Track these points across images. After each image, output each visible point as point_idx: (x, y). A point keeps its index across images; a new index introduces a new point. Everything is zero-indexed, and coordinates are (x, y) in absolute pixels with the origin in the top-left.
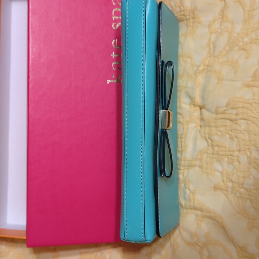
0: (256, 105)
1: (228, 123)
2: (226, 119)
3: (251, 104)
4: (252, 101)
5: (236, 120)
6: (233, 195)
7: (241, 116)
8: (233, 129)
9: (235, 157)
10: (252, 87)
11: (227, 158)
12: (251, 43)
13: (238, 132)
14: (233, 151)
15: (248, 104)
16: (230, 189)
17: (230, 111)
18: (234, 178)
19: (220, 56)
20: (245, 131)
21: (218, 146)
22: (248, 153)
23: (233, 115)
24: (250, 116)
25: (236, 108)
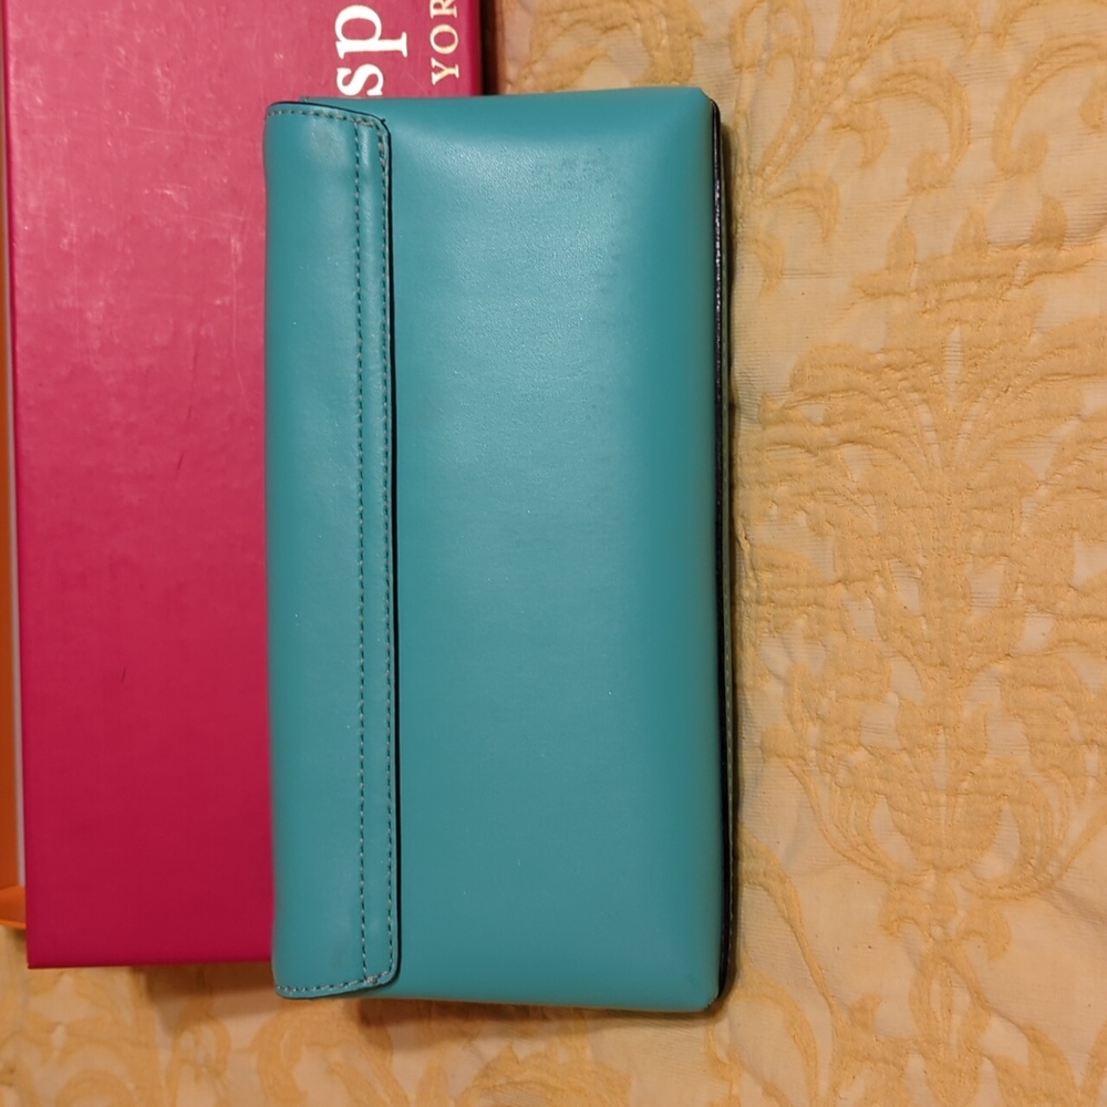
0: (898, 375)
1: (803, 461)
2: (793, 445)
3: (876, 371)
4: (880, 357)
5: (826, 446)
6: (828, 778)
7: (843, 429)
8: (819, 489)
9: (831, 609)
10: (886, 294)
11: (805, 616)
12: (877, 93)
13: (838, 499)
14: (822, 585)
15: (867, 372)
16: (813, 753)
17: (804, 410)
18: (825, 702)
19: (769, 169)
20: (861, 491)
21: (771, 566)
22: (880, 591)
23: (815, 425)
24: (876, 427)
25: (822, 395)
